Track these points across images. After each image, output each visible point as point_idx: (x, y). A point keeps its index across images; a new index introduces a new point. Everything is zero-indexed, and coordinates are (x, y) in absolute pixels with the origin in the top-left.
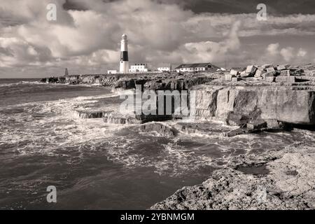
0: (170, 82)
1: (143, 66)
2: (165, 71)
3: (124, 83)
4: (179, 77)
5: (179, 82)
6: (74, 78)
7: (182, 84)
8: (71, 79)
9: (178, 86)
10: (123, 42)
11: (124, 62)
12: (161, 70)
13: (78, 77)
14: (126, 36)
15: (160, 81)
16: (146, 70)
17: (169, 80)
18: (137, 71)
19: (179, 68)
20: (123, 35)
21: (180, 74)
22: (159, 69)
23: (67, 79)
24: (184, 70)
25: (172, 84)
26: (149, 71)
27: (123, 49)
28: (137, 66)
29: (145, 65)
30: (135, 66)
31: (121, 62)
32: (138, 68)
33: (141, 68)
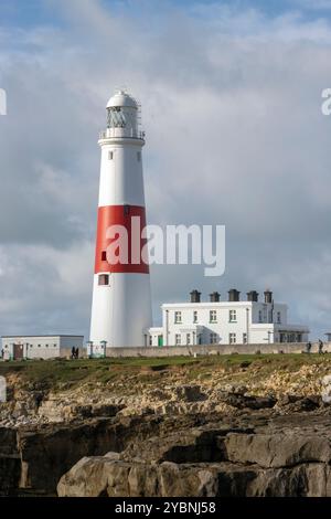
1: (243, 308)
10: (108, 144)
11: (113, 277)
16: (262, 335)
18: (206, 337)
20: (115, 101)
26: (284, 336)
28: (204, 308)
29: (262, 299)
30: (187, 309)
31: (96, 277)
32: (212, 318)
33: (232, 317)
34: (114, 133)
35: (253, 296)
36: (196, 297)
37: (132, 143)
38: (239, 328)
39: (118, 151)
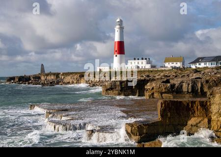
0: (182, 82)
1: (144, 61)
2: (175, 68)
3: (118, 83)
4: (195, 76)
5: (194, 82)
6: (52, 77)
7: (199, 85)
8: (49, 78)
9: (193, 87)
10: (117, 29)
11: (118, 55)
12: (169, 65)
13: (57, 75)
14: (121, 21)
15: (168, 81)
16: (148, 66)
17: (180, 80)
19: (194, 62)
20: (118, 20)
21: (196, 71)
22: (167, 64)
23: (43, 78)
24: (202, 65)
25: (185, 86)
26: (152, 67)
27: (117, 38)
28: (136, 61)
29: (148, 59)
30: (133, 61)
31: (114, 55)
32: (138, 63)
33: (142, 63)
34: (118, 26)
35: (146, 59)
36: (135, 59)
37: (122, 28)
38: (144, 65)
39: (119, 30)
